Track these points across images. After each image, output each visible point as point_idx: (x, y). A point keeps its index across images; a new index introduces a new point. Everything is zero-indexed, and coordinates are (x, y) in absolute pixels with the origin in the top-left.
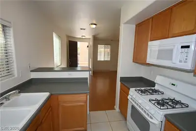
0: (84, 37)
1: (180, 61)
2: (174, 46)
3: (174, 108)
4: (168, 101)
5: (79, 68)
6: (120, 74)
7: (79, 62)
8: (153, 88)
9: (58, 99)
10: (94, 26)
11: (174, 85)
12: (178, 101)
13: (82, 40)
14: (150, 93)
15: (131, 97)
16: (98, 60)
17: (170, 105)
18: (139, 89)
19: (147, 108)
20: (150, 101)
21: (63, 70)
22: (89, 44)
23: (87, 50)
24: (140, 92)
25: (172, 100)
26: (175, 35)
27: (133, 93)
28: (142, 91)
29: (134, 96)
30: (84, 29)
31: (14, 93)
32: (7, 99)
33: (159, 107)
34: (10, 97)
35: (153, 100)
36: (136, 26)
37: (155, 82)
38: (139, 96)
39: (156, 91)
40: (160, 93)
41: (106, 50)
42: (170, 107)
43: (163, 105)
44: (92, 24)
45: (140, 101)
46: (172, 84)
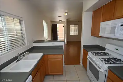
0: (61, 21)
1: (120, 35)
2: (116, 25)
3: (115, 63)
4: (112, 59)
5: (58, 40)
6: (83, 43)
7: (58, 36)
8: (104, 52)
9: (47, 57)
10: (66, 14)
11: (118, 50)
12: (119, 60)
13: (60, 23)
14: (101, 54)
15: (89, 57)
16: (70, 35)
17: (113, 62)
18: (94, 52)
19: (98, 63)
20: (100, 59)
21: (49, 41)
22: (64, 25)
23: (63, 29)
24: (94, 54)
25: (115, 59)
26: (117, 18)
27: (90, 55)
28: (96, 53)
29: (91, 56)
30: (61, 16)
31: (27, 53)
32: (24, 56)
33: (105, 62)
34: (25, 55)
35: (102, 59)
36: (93, 12)
37: (105, 48)
38: (94, 56)
39: (105, 54)
40: (107, 55)
41: (75, 28)
42: (113, 63)
43: (108, 62)
44: (65, 13)
45: (94, 59)
46: (116, 49)
